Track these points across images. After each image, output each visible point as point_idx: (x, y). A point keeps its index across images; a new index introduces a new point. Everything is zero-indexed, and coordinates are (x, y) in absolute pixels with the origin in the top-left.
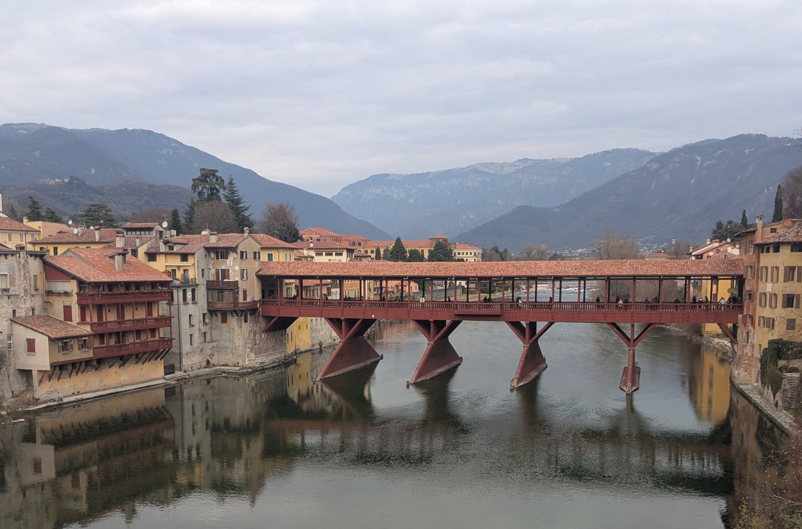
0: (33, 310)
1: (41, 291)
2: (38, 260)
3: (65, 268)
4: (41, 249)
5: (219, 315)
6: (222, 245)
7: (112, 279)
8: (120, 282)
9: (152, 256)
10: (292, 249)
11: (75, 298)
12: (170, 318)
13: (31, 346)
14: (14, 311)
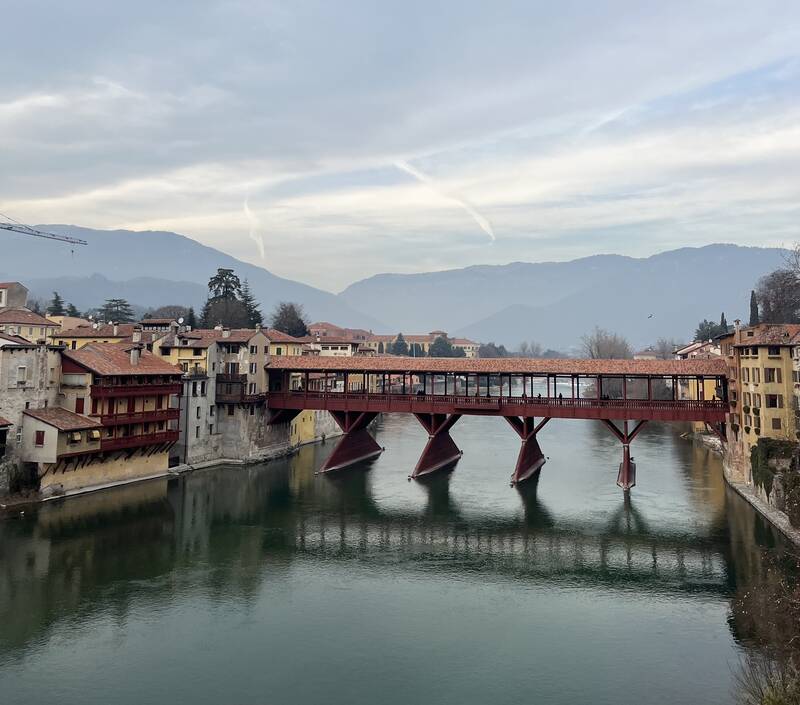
0: (46, 402)
1: (56, 384)
2: (57, 354)
3: (83, 362)
4: (61, 342)
5: (227, 408)
6: (234, 340)
7: (127, 373)
8: (134, 376)
9: (166, 351)
10: (301, 344)
11: (89, 391)
12: (178, 411)
13: (40, 438)
14: (27, 404)
